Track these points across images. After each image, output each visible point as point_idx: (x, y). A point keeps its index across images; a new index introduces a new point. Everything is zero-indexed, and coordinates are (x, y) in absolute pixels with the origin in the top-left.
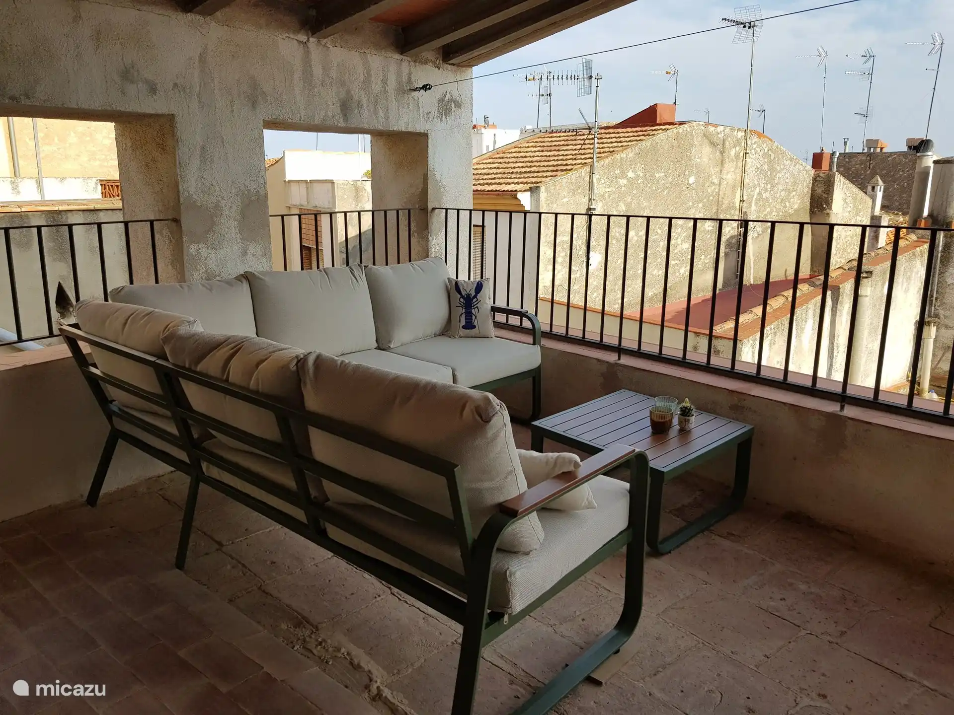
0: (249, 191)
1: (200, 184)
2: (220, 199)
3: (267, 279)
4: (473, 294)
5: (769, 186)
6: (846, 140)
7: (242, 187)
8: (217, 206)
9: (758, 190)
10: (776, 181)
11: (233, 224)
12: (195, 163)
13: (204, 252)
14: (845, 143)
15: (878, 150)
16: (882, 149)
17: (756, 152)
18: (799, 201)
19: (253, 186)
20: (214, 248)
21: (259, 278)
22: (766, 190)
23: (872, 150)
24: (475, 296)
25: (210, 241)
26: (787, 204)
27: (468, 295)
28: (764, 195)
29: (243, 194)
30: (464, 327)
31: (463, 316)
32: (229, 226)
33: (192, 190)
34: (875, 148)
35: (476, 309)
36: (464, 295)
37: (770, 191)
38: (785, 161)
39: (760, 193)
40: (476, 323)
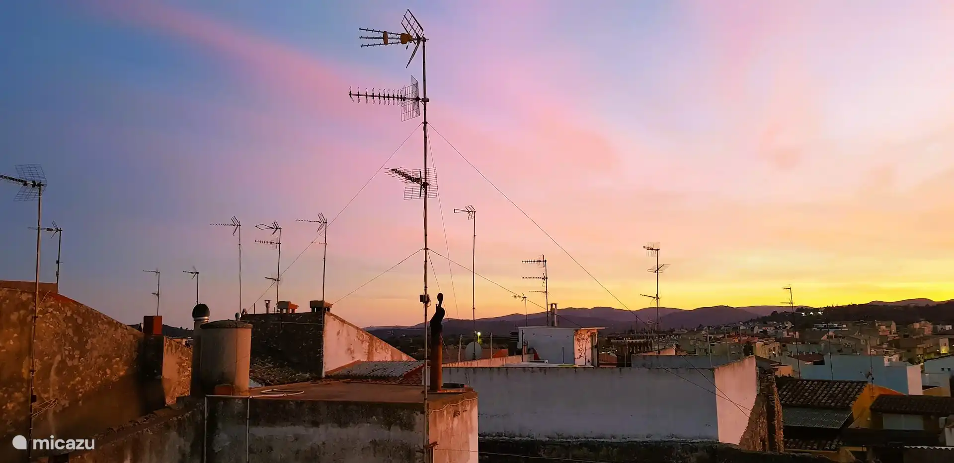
5: (77, 352)
6: (267, 302)
9: (58, 358)
10: (88, 347)
14: (267, 305)
15: (291, 311)
16: (293, 310)
17: (54, 316)
18: (126, 368)
22: (72, 358)
23: (284, 311)
26: (108, 371)
28: (70, 363)
34: (287, 310)
37: (80, 358)
38: (101, 326)
39: (63, 362)
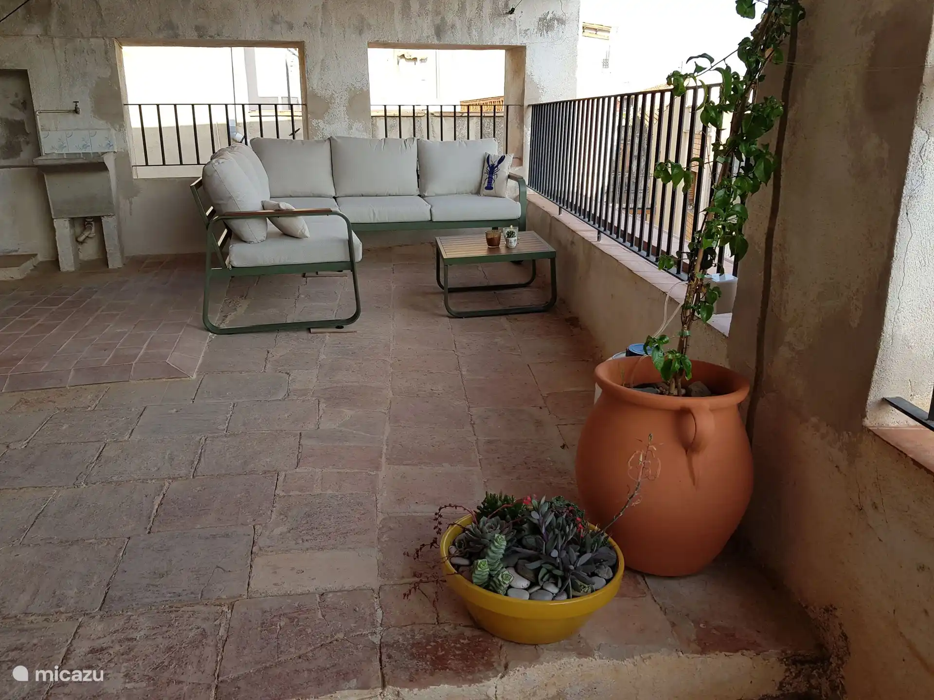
0: (355, 88)
1: (320, 83)
2: (334, 92)
3: (339, 140)
4: (496, 164)
7: (350, 86)
8: (332, 97)
11: (343, 109)
12: (317, 69)
13: (321, 124)
19: (358, 85)
20: (329, 123)
21: (335, 140)
24: (497, 166)
25: (326, 118)
27: (493, 165)
29: (351, 90)
30: (487, 188)
31: (487, 180)
32: (340, 109)
33: (315, 87)
35: (496, 176)
36: (490, 164)
40: (493, 186)
